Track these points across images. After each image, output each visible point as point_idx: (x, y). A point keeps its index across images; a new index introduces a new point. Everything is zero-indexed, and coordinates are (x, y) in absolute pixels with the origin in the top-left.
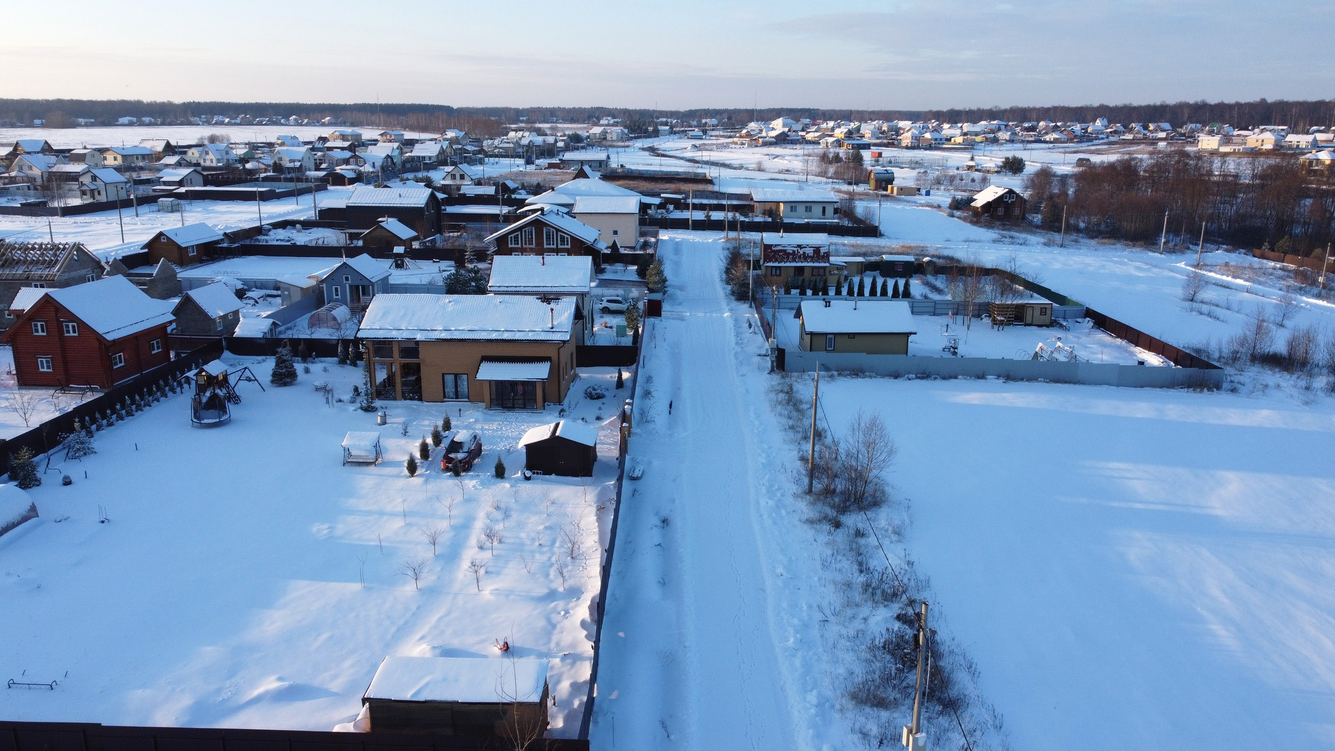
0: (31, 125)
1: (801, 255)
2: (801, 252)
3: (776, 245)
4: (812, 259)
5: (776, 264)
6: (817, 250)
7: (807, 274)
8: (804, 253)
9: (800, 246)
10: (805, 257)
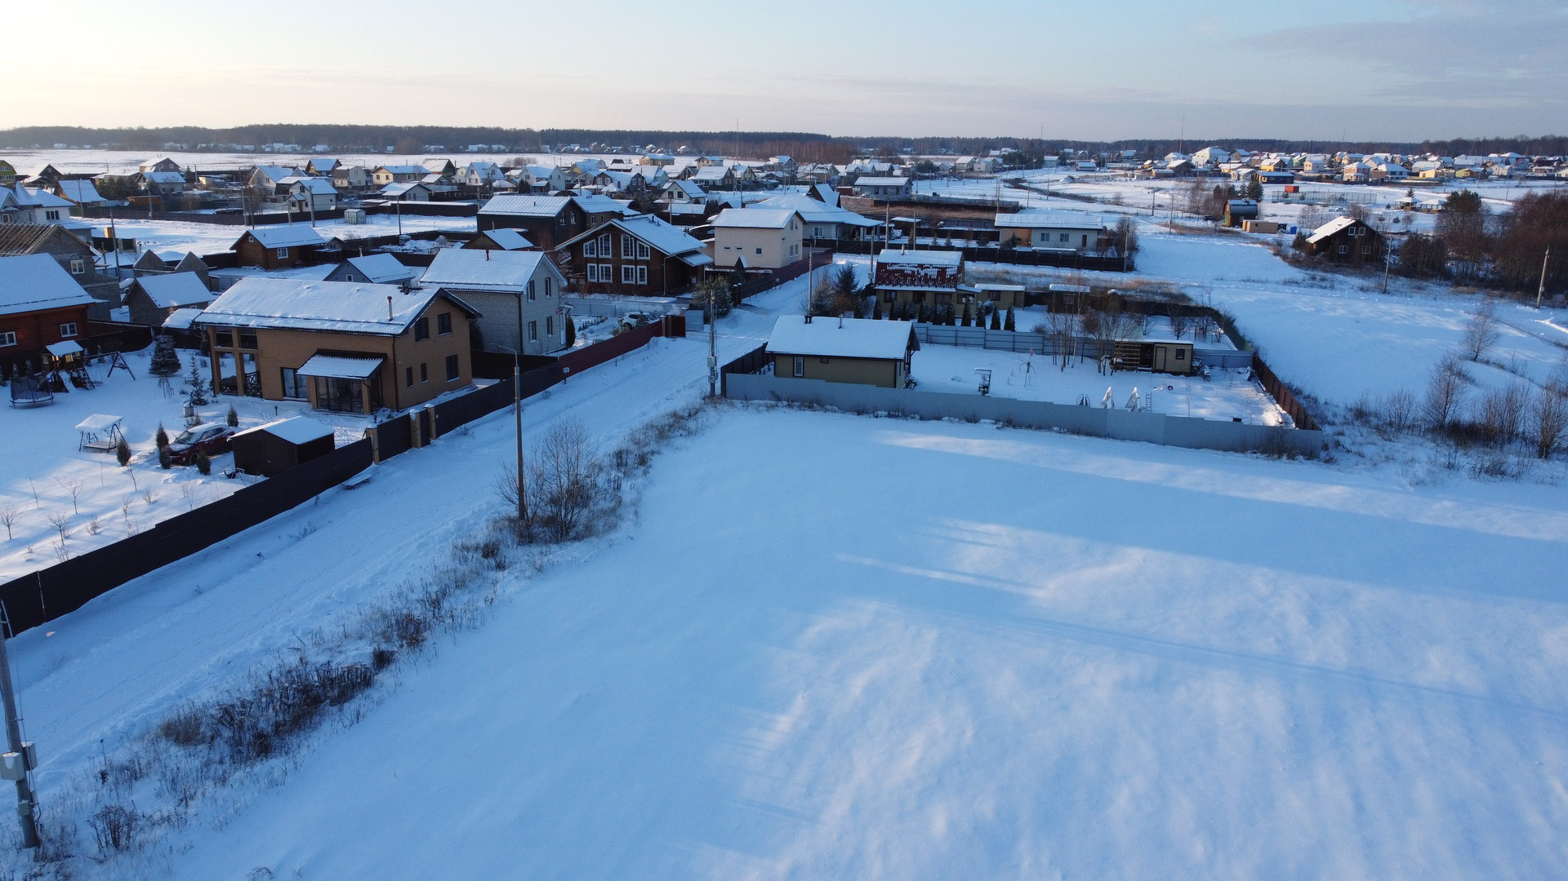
0: (382, 152)
1: (921, 277)
2: (922, 273)
3: (892, 264)
4: (935, 282)
5: (890, 288)
6: (942, 271)
7: (928, 302)
8: (926, 275)
9: (921, 266)
10: (927, 280)
